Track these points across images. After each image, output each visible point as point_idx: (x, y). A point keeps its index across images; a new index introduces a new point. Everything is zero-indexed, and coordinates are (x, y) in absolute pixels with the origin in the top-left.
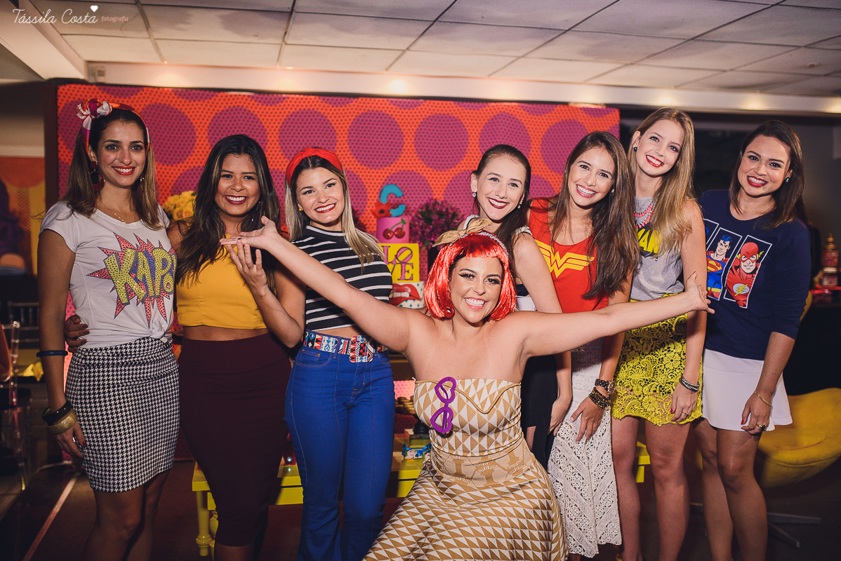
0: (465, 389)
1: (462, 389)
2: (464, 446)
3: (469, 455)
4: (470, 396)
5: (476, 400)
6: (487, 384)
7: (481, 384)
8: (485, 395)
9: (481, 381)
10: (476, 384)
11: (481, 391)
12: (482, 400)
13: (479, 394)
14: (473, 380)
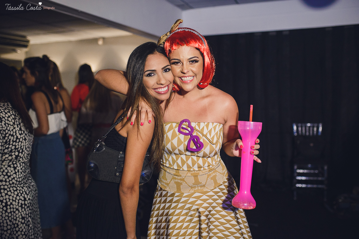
0: (201, 129)
1: (198, 129)
2: (198, 164)
3: (202, 169)
4: (205, 133)
5: (208, 136)
6: (214, 126)
7: (211, 126)
8: (213, 133)
9: (211, 124)
10: (207, 126)
11: (211, 130)
12: (212, 136)
13: (210, 132)
14: (206, 123)
